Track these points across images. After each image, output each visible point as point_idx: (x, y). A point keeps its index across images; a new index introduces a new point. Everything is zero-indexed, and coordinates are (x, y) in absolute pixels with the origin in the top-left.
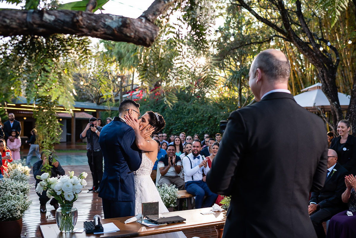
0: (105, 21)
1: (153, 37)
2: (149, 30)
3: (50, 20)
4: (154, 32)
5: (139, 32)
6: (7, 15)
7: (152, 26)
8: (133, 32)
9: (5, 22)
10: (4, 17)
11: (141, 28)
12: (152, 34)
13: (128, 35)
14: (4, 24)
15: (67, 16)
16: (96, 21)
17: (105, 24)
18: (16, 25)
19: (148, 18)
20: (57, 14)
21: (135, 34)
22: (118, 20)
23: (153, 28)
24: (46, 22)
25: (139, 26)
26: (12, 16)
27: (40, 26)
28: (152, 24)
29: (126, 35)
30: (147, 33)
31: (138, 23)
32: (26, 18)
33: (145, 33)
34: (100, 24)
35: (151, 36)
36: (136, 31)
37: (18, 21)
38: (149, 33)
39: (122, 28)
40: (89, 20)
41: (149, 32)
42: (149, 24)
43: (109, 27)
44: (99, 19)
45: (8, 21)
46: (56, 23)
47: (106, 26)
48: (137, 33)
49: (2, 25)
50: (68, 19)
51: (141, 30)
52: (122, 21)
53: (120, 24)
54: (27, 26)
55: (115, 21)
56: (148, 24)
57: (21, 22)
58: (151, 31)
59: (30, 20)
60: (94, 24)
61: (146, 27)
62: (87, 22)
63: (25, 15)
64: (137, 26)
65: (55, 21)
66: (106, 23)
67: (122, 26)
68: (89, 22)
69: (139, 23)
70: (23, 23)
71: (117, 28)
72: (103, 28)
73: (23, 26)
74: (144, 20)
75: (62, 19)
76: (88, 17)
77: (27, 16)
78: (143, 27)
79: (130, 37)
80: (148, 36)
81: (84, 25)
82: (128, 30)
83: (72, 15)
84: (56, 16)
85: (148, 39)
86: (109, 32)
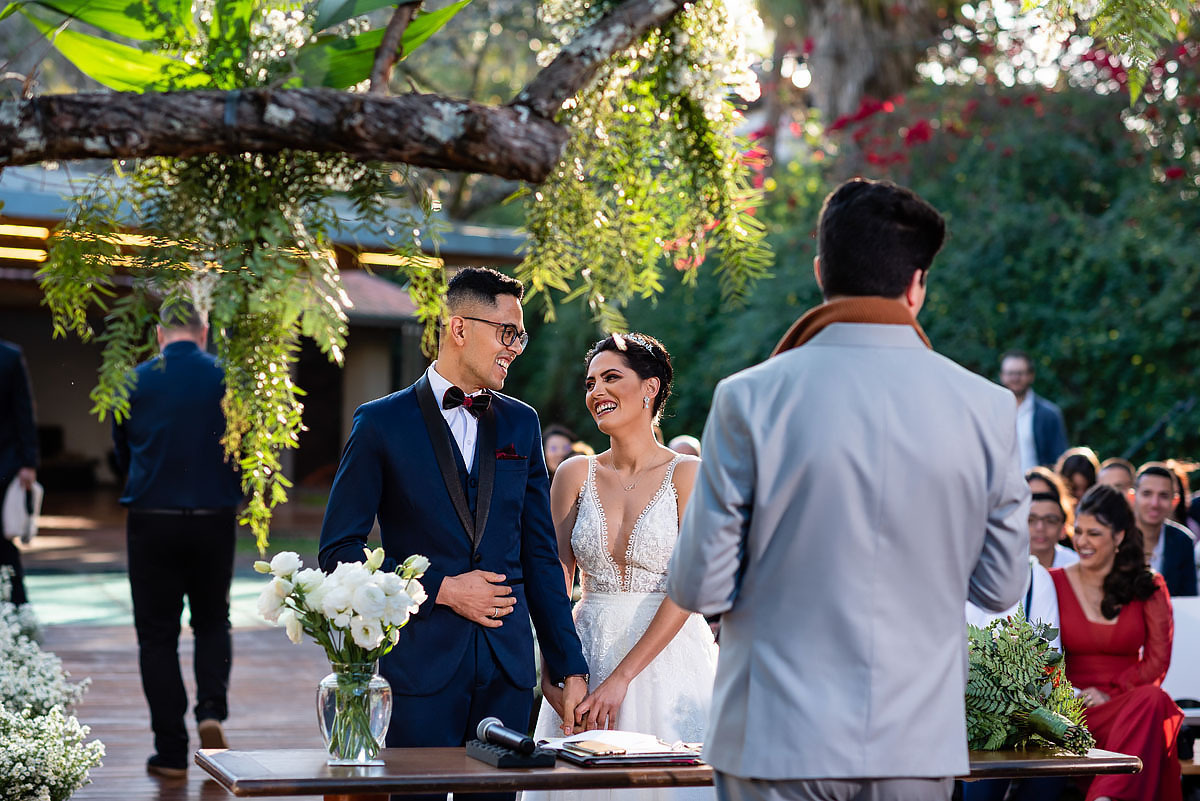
0: (422, 123)
1: (548, 161)
2: (537, 144)
3: (281, 122)
4: (550, 146)
5: (509, 149)
6: (177, 109)
7: (548, 129)
8: (492, 150)
9: (171, 127)
10: (169, 115)
11: (516, 137)
12: (545, 153)
13: (482, 157)
14: (169, 132)
15: (324, 111)
16: (398, 123)
17: (421, 132)
18: (199, 134)
19: (537, 108)
20: (300, 105)
21: (499, 155)
22: (455, 122)
23: (549, 136)
24: (273, 126)
25: (511, 133)
26: (189, 112)
27: (255, 135)
28: (547, 123)
29: (475, 158)
30: (533, 153)
31: (508, 125)
32: (223, 117)
33: (526, 152)
34: (410, 130)
35: (543, 159)
36: (502, 148)
37: (202, 125)
38: (536, 151)
39: (465, 142)
40: (383, 121)
41: (538, 148)
42: (540, 123)
43: (431, 140)
44: (408, 117)
45: (178, 125)
46: (298, 129)
47: (424, 138)
48: (505, 154)
49: (165, 135)
50: (327, 118)
51: (517, 144)
52: (464, 125)
53: (461, 131)
54: (223, 137)
55: (448, 124)
56: (535, 127)
57: (209, 126)
58: (543, 146)
59: (231, 120)
60: (394, 132)
61: (529, 135)
62: (376, 126)
63: (220, 107)
64: (506, 135)
65: (294, 123)
66: (425, 129)
67: (465, 137)
68: (380, 125)
69: (512, 124)
70: (215, 130)
71: (453, 144)
72: (415, 140)
73: (215, 136)
74: (525, 113)
75: (311, 117)
76: (377, 111)
77: (224, 109)
78: (522, 134)
79: (487, 163)
80: (534, 158)
81: (368, 133)
82: (481, 147)
83: (337, 108)
84: (296, 110)
85: (534, 166)
86: (432, 151)
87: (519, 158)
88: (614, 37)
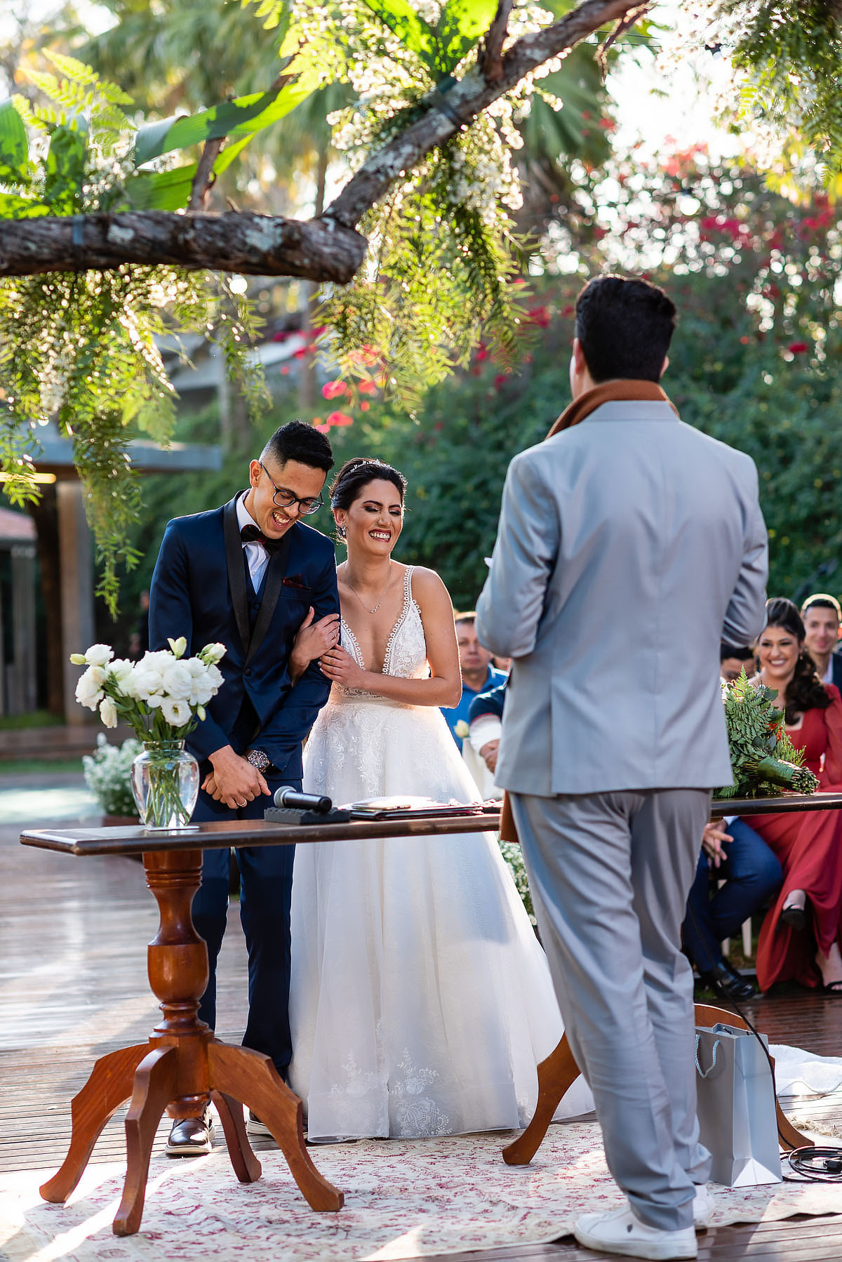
0: (245, 236)
1: (353, 264)
2: (345, 250)
3: (123, 240)
4: (355, 251)
5: (320, 254)
6: (31, 233)
7: (352, 237)
8: (306, 256)
9: (27, 249)
10: (25, 238)
11: (326, 245)
12: (351, 257)
13: (298, 263)
14: (25, 253)
15: (159, 229)
16: (224, 236)
17: (245, 243)
18: (51, 254)
19: (342, 219)
20: (138, 225)
21: (312, 260)
22: (274, 233)
23: (353, 243)
24: (115, 244)
25: (322, 241)
26: (42, 235)
27: (100, 252)
28: (350, 232)
29: (293, 265)
30: (341, 257)
31: (318, 235)
32: (72, 238)
33: (335, 257)
34: (235, 242)
35: (350, 262)
36: (315, 254)
37: (54, 246)
38: (343, 256)
39: (283, 250)
40: (211, 236)
41: (345, 253)
42: (345, 233)
43: (253, 250)
44: (232, 231)
45: (33, 247)
46: (137, 245)
47: (247, 248)
48: (317, 259)
49: (21, 255)
50: (162, 235)
51: (327, 250)
52: (281, 235)
53: (279, 241)
54: (72, 256)
55: (268, 236)
56: (341, 236)
57: (60, 247)
58: (349, 251)
59: (78, 240)
60: (221, 244)
61: (336, 242)
62: (205, 240)
63: (68, 230)
64: (317, 243)
65: (134, 240)
66: (248, 240)
67: (283, 245)
68: (209, 239)
69: (322, 234)
70: (65, 249)
71: (272, 252)
72: (240, 250)
73: (65, 255)
74: (331, 224)
75: (149, 235)
76: (205, 227)
77: (72, 232)
78: (330, 241)
79: (302, 267)
80: (342, 262)
81: (199, 246)
82: (297, 253)
83: (171, 226)
84: (135, 229)
85: (342, 269)
86: (254, 260)
87: (329, 262)
88: (404, 156)
